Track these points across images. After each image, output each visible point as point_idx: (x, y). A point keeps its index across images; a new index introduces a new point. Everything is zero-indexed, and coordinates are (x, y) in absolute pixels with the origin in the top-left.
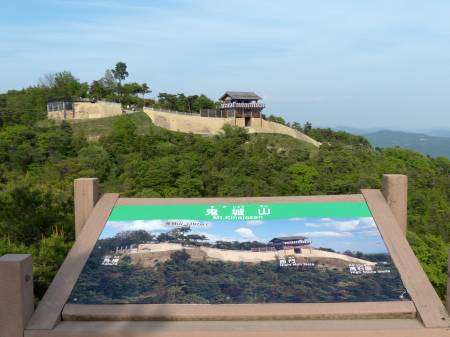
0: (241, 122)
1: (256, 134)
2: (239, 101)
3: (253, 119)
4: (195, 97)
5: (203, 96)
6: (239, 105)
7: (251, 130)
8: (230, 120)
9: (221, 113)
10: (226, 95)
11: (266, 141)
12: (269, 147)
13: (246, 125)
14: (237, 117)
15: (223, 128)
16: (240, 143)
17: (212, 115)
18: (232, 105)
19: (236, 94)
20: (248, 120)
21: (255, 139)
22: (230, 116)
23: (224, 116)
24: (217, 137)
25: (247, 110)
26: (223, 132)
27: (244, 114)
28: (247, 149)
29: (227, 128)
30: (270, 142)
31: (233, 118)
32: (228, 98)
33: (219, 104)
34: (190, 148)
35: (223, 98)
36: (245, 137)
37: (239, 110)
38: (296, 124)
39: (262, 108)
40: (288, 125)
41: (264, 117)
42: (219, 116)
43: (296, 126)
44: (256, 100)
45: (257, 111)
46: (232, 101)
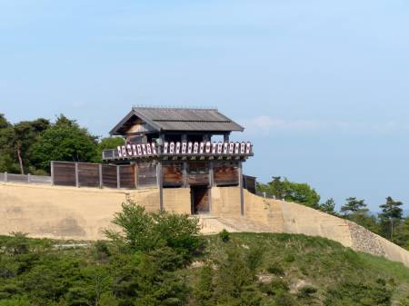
0: (179, 201)
1: (225, 237)
2: (173, 136)
3: (215, 192)
4: (40, 126)
5: (63, 121)
6: (173, 149)
7: (208, 225)
8: (144, 196)
9: (117, 173)
10: (133, 120)
11: (254, 260)
12: (266, 278)
13: (195, 210)
14: (165, 186)
15: (121, 221)
16: (172, 265)
17: (89, 181)
18: (147, 149)
19: (163, 115)
20: (199, 194)
21: (218, 252)
22: (144, 182)
23: (128, 183)
25: (198, 164)
26: (120, 231)
27: (186, 177)
28: (194, 284)
29: (132, 220)
30: (268, 259)
31: (154, 190)
32: (137, 129)
33: (109, 146)
34: (13, 283)
35: (123, 128)
36: (191, 246)
37: (173, 164)
38: (353, 204)
39: (242, 158)
40: (329, 209)
41: (250, 185)
42: (110, 182)
43: (354, 212)
44: (226, 133)
45: (227, 167)
46: (151, 136)
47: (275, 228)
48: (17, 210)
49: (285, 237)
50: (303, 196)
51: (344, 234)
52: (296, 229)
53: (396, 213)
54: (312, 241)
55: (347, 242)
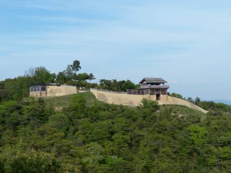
0: (154, 98)
1: (164, 105)
2: (152, 84)
3: (161, 96)
4: (123, 82)
5: (128, 81)
6: (153, 86)
7: (160, 103)
8: (146, 96)
9: (140, 92)
10: (144, 80)
11: (171, 110)
12: (173, 114)
13: (157, 99)
14: (151, 94)
15: (142, 102)
16: (153, 111)
17: (135, 93)
18: (147, 87)
19: (150, 79)
20: (158, 96)
21: (163, 109)
22: (146, 94)
23: (143, 94)
24: (138, 108)
25: (157, 90)
26: (142, 104)
27: (155, 93)
28: (158, 115)
29: (145, 101)
30: (174, 110)
31: (148, 95)
32: (145, 82)
33: (138, 86)
34: (120, 115)
35: (142, 82)
36: (157, 107)
37: (152, 90)
38: (189, 98)
39: (167, 89)
40: (184, 99)
41: (168, 94)
42: (139, 94)
43: (190, 100)
44: (164, 83)
45: (164, 90)
46: (148, 84)
47: (174, 103)
48: (120, 99)
49: (177, 105)
50: (179, 96)
51: (188, 105)
52: (178, 104)
53: (199, 101)
54: (183, 106)
55: (190, 107)
